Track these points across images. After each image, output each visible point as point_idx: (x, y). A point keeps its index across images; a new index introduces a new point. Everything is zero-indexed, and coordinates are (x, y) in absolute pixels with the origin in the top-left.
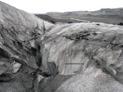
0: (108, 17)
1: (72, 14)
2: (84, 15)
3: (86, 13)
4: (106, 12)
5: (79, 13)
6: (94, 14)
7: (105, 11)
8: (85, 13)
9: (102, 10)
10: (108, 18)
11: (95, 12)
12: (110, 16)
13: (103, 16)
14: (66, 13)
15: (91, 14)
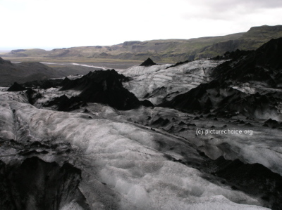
0: (137, 57)
1: (70, 53)
2: (95, 56)
3: (98, 51)
4: (134, 47)
5: (84, 52)
6: (112, 53)
7: (131, 46)
8: (96, 52)
9: (126, 43)
10: (137, 59)
11: (115, 47)
12: (139, 55)
13: (127, 56)
14: (58, 53)
15: (107, 53)
